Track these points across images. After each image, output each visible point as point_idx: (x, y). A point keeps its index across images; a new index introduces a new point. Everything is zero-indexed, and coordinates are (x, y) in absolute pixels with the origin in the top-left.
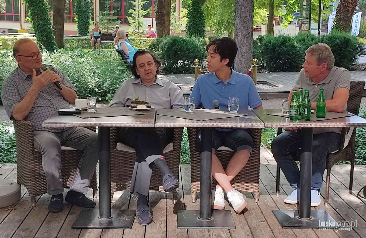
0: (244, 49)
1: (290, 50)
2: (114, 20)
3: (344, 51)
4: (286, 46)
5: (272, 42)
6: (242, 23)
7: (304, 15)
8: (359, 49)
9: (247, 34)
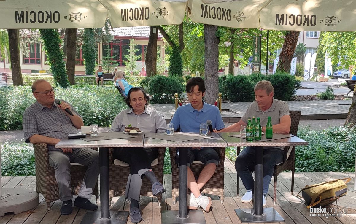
0: (212, 86)
1: (246, 86)
2: (113, 63)
3: (286, 86)
4: (243, 83)
5: (232, 80)
6: (210, 66)
7: (256, 60)
8: (296, 85)
9: (214, 74)
